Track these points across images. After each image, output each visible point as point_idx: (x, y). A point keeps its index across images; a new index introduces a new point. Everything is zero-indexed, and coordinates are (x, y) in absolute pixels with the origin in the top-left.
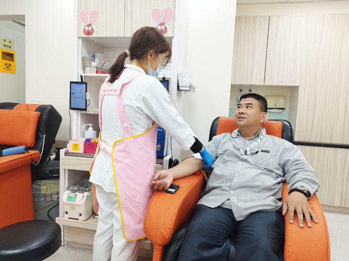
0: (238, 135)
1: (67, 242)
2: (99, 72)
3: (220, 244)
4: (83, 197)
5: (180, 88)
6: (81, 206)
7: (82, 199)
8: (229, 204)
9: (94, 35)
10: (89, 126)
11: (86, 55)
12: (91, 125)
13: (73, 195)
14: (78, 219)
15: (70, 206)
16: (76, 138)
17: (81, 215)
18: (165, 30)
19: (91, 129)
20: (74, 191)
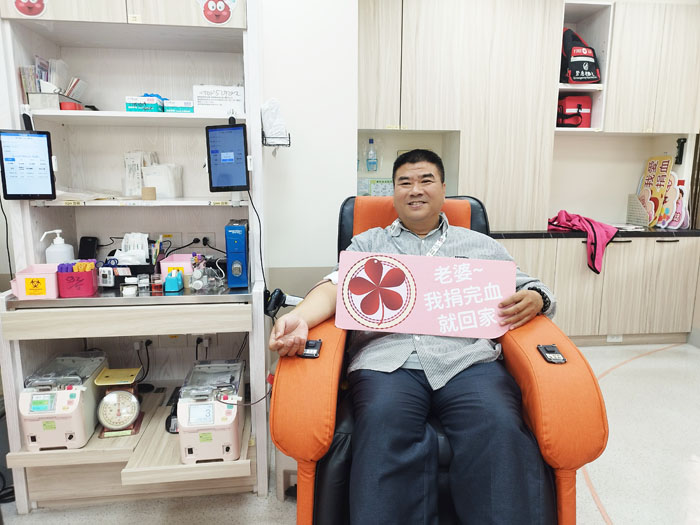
0: (402, 230)
1: (37, 503)
2: (68, 106)
3: (419, 435)
4: (72, 396)
5: (269, 141)
6: (70, 417)
7: (70, 403)
8: (417, 361)
9: (47, 15)
10: (55, 235)
11: (26, 64)
12: (58, 231)
13: (45, 397)
14: (66, 448)
15: (40, 423)
16: (25, 267)
17: (71, 437)
18: (225, 13)
19: (59, 241)
20: (44, 388)
